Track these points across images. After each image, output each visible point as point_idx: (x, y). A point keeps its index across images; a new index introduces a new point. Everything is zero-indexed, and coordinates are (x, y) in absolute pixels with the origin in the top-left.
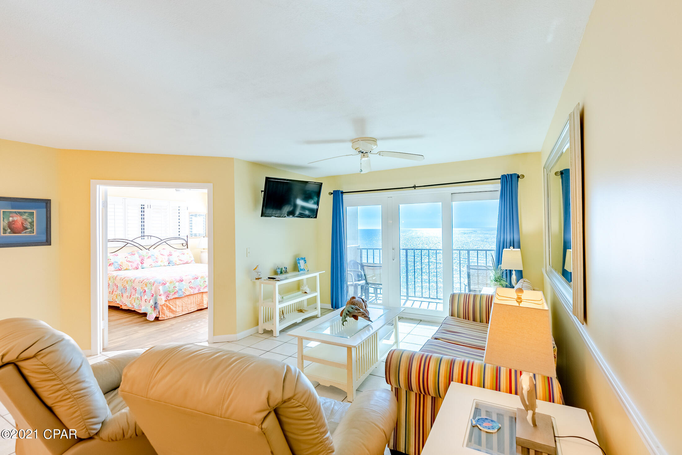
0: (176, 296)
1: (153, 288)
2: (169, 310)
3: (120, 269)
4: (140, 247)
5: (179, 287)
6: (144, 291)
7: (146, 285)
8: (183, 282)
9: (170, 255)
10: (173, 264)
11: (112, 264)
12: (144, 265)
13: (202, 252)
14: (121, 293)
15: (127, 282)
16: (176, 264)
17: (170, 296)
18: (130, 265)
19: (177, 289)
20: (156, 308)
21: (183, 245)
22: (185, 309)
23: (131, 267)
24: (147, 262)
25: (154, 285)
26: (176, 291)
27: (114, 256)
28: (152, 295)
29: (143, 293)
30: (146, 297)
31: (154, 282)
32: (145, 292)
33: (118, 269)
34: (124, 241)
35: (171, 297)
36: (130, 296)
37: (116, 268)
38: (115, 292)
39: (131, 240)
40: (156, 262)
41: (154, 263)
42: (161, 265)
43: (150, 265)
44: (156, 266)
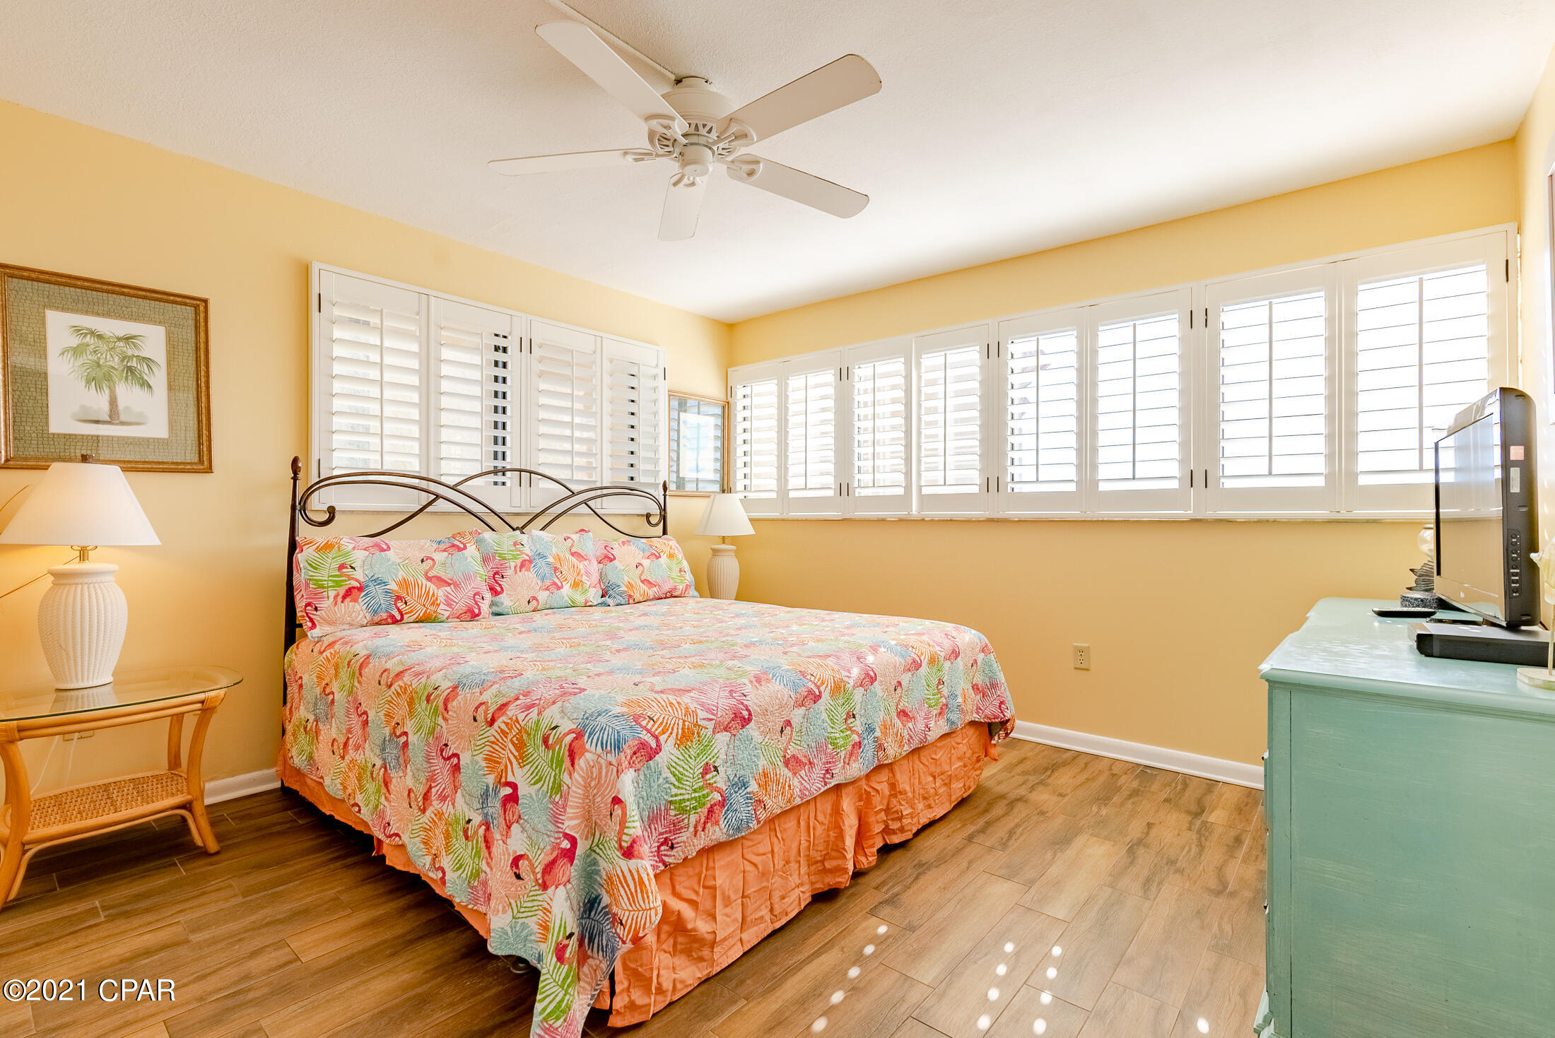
0: (717, 833)
1: (574, 782)
2: (671, 941)
3: (398, 617)
4: (490, 518)
5: (733, 764)
6: (508, 791)
7: (520, 746)
8: (752, 724)
9: (606, 557)
10: (620, 599)
11: (360, 589)
12: (505, 600)
13: (716, 552)
14: (379, 763)
15: (412, 699)
16: (630, 600)
17: (684, 836)
18: (441, 599)
19: (720, 781)
20: (591, 940)
21: (649, 522)
22: (755, 911)
23: (449, 605)
24: (519, 586)
25: (581, 763)
26: (718, 797)
27: (372, 550)
28: (566, 844)
29: (498, 805)
30: (517, 842)
31: (579, 735)
32: (513, 798)
33: (384, 615)
34: (424, 484)
35: (689, 843)
36: (426, 796)
37: (375, 612)
38: (357, 748)
39: (451, 484)
40: (552, 588)
41: (547, 592)
42: (572, 602)
43: (529, 602)
44: (555, 605)
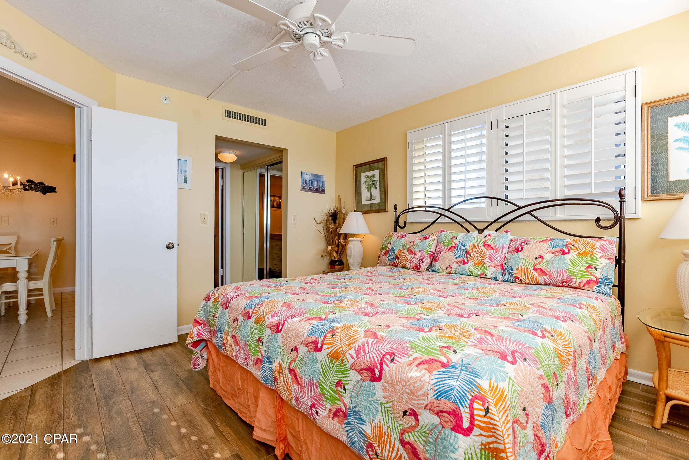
3: (397, 264)
4: (466, 224)
16: (517, 280)
18: (409, 259)
21: (599, 226)
34: (436, 210)
37: (390, 261)
40: (461, 263)
41: (458, 265)
42: (471, 273)
43: (447, 268)
44: (461, 272)
